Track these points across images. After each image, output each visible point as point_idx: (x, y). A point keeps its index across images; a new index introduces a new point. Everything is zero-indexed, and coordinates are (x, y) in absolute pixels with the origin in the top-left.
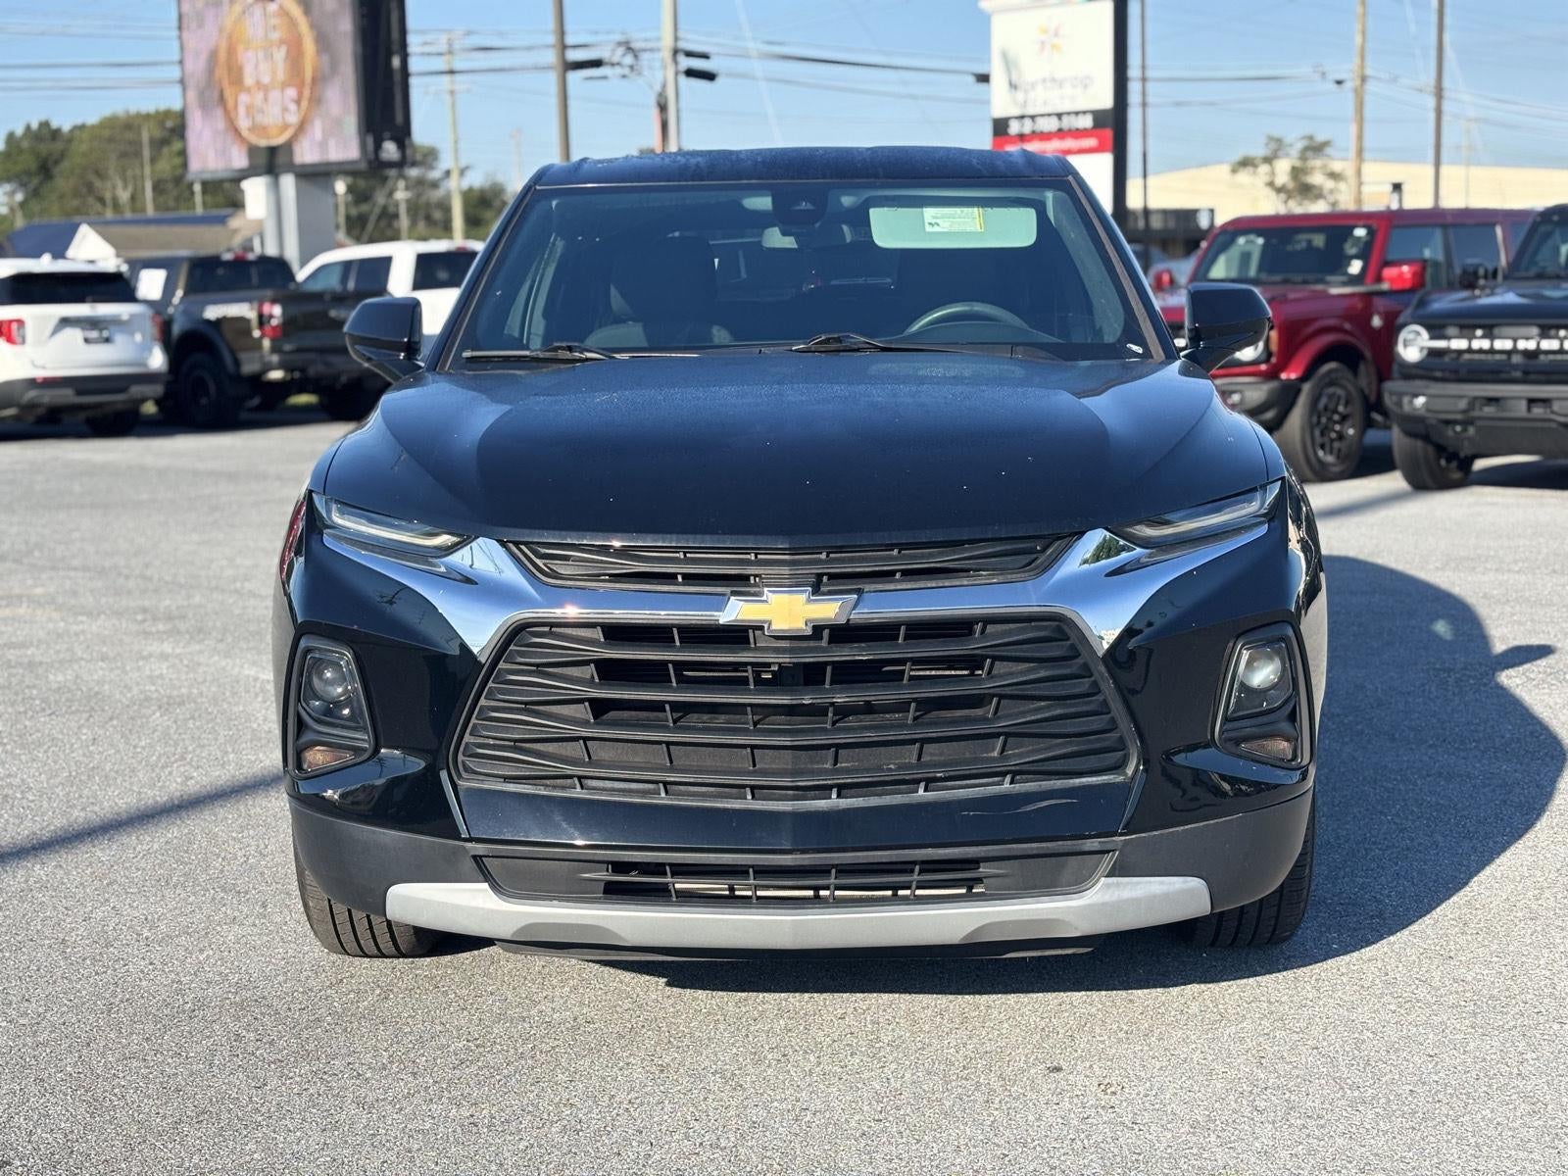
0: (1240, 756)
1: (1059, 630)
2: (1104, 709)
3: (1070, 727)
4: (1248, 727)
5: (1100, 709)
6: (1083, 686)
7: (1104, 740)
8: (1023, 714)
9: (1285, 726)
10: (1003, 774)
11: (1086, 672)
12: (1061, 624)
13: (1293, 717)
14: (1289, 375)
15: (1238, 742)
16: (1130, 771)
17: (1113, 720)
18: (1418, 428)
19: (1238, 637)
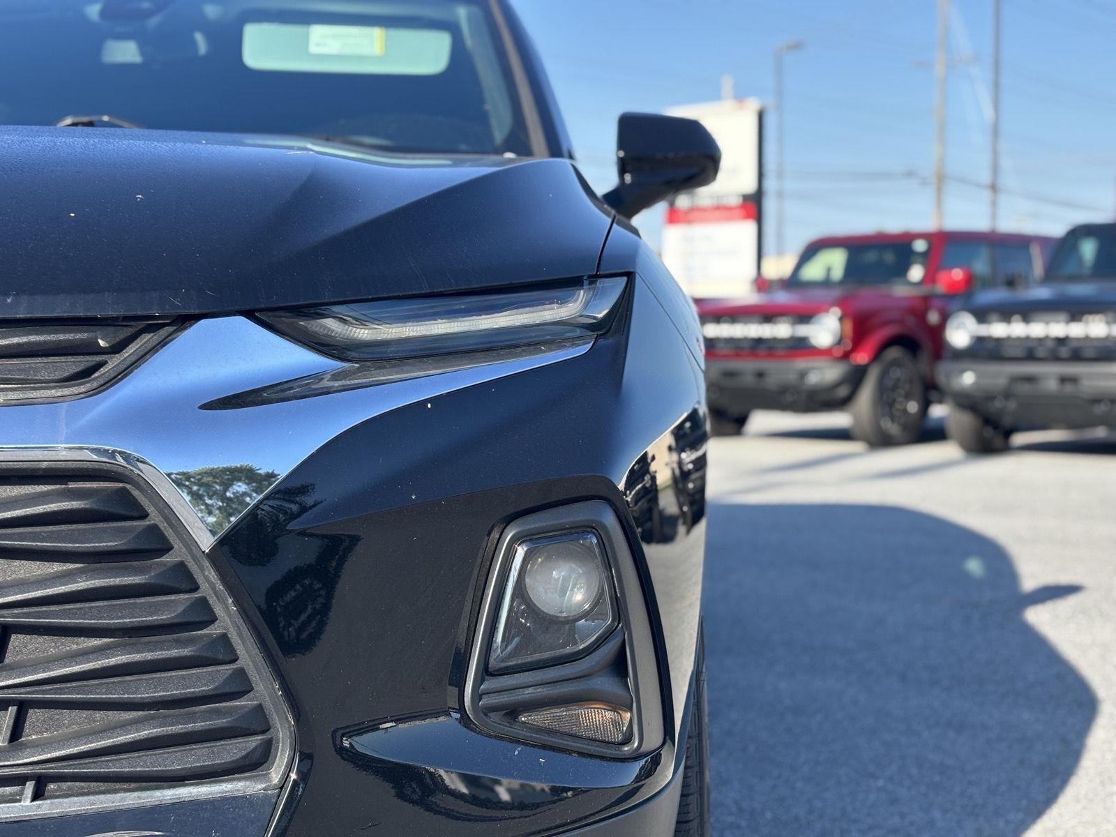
0: (516, 741)
1: (124, 495)
2: (222, 651)
3: (146, 688)
4: (528, 686)
5: (209, 654)
6: (171, 608)
7: (227, 712)
8: (48, 662)
9: (606, 684)
10: (20, 780)
11: (182, 579)
12: (128, 486)
13: (619, 666)
14: (861, 358)
15: (512, 712)
16: (275, 776)
17: (241, 673)
18: (967, 402)
19: (509, 520)
